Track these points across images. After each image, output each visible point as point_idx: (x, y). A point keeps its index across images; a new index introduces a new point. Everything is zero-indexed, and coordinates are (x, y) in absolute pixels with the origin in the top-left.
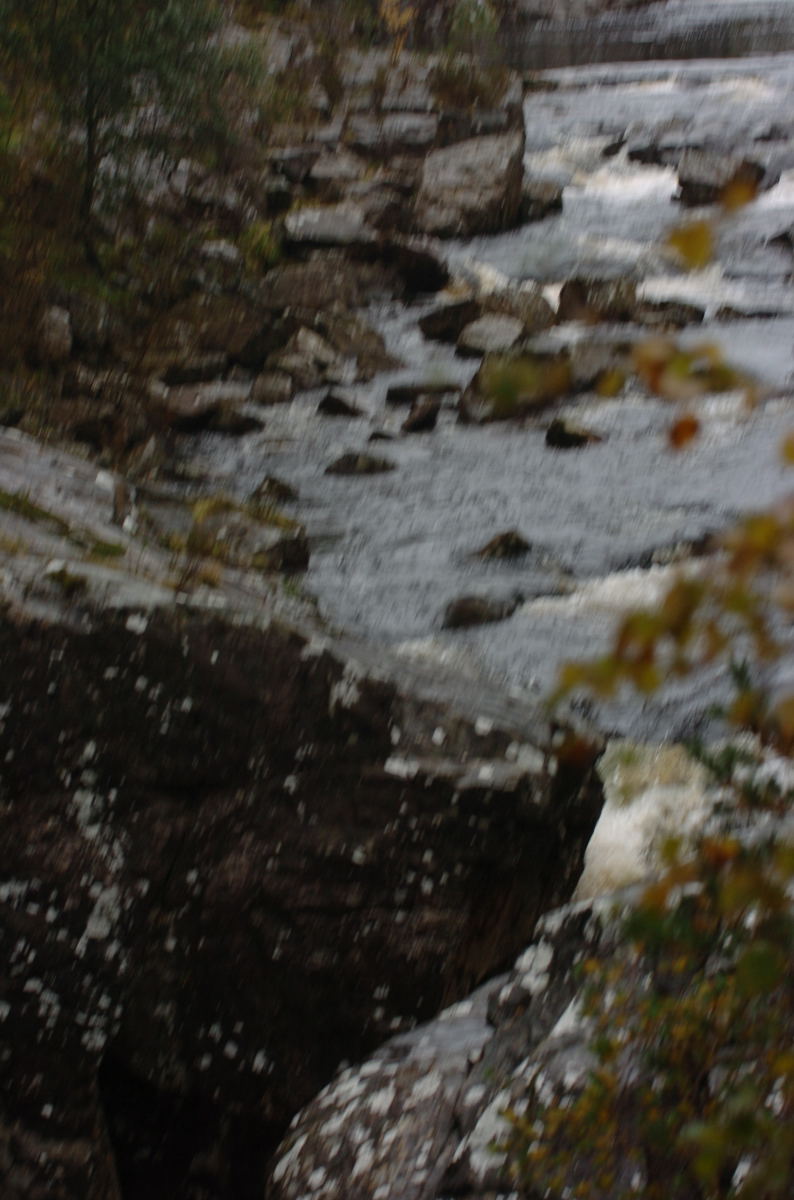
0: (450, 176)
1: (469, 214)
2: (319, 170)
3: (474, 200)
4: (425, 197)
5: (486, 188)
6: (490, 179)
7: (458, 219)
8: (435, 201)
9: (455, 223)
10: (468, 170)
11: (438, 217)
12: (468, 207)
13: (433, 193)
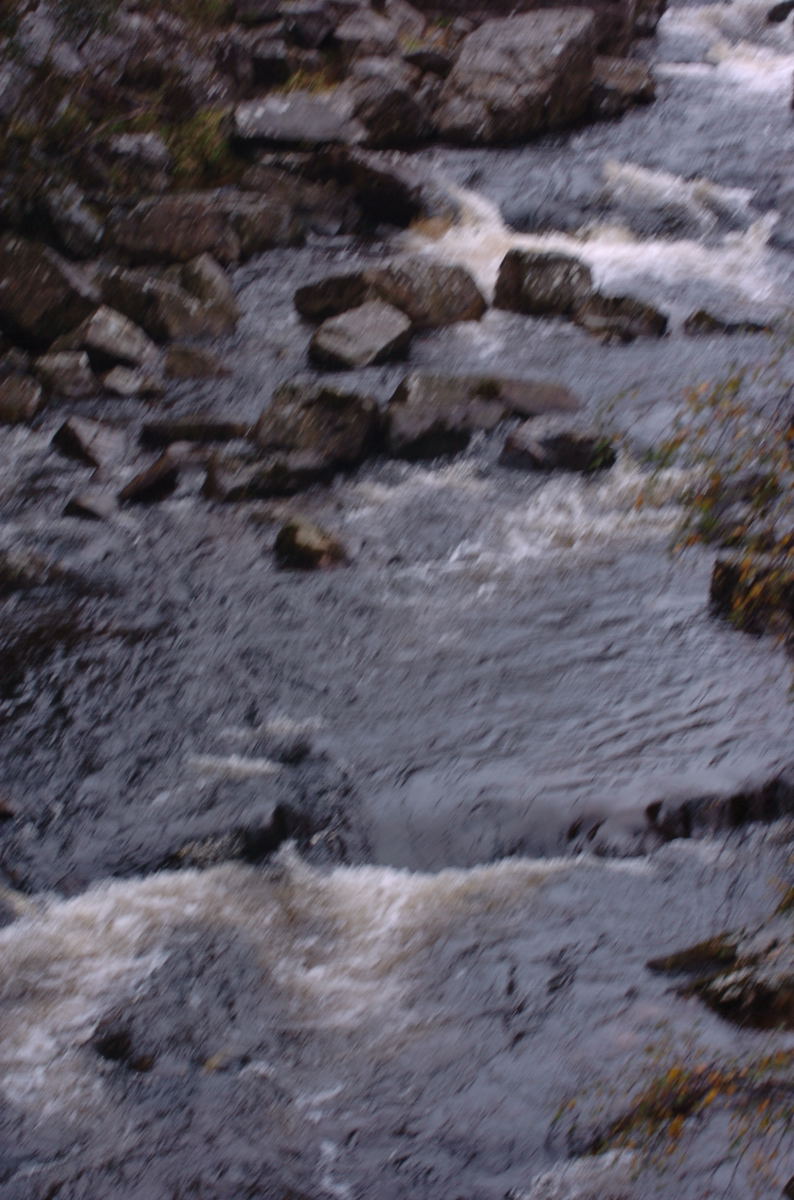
0: (490, 60)
1: (496, 112)
2: (345, 31)
3: (507, 94)
4: (453, 84)
5: (528, 81)
6: (534, 69)
7: (481, 117)
8: (460, 91)
9: (478, 123)
10: (511, 53)
11: (460, 112)
12: (497, 104)
13: (462, 79)
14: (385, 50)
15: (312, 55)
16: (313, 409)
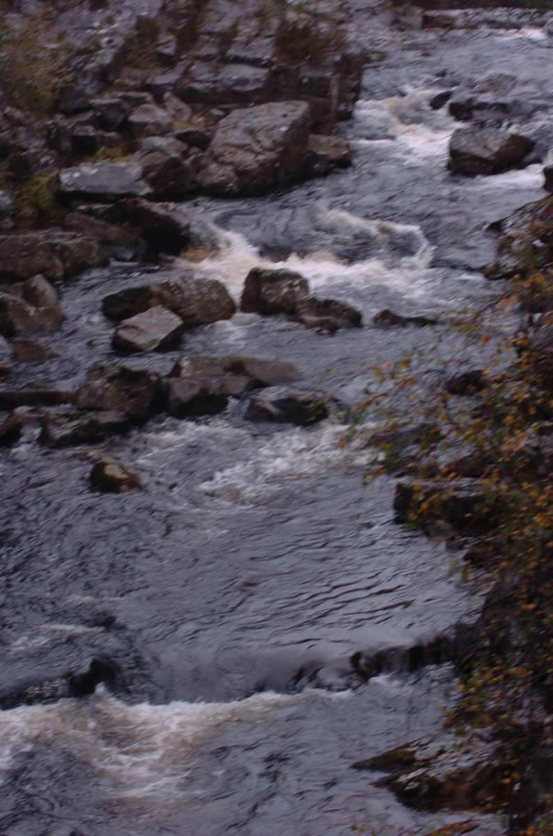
0: (236, 137)
1: (241, 173)
3: (249, 161)
4: (212, 153)
5: (263, 151)
6: (267, 143)
7: (231, 176)
8: (216, 159)
9: (228, 181)
10: (251, 132)
11: (216, 173)
12: (242, 167)
13: (216, 153)
14: (163, 131)
15: (113, 134)
16: (116, 381)
